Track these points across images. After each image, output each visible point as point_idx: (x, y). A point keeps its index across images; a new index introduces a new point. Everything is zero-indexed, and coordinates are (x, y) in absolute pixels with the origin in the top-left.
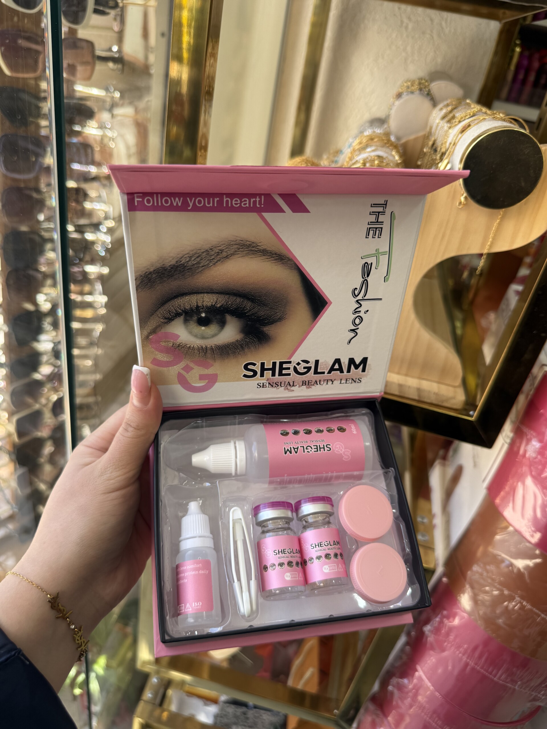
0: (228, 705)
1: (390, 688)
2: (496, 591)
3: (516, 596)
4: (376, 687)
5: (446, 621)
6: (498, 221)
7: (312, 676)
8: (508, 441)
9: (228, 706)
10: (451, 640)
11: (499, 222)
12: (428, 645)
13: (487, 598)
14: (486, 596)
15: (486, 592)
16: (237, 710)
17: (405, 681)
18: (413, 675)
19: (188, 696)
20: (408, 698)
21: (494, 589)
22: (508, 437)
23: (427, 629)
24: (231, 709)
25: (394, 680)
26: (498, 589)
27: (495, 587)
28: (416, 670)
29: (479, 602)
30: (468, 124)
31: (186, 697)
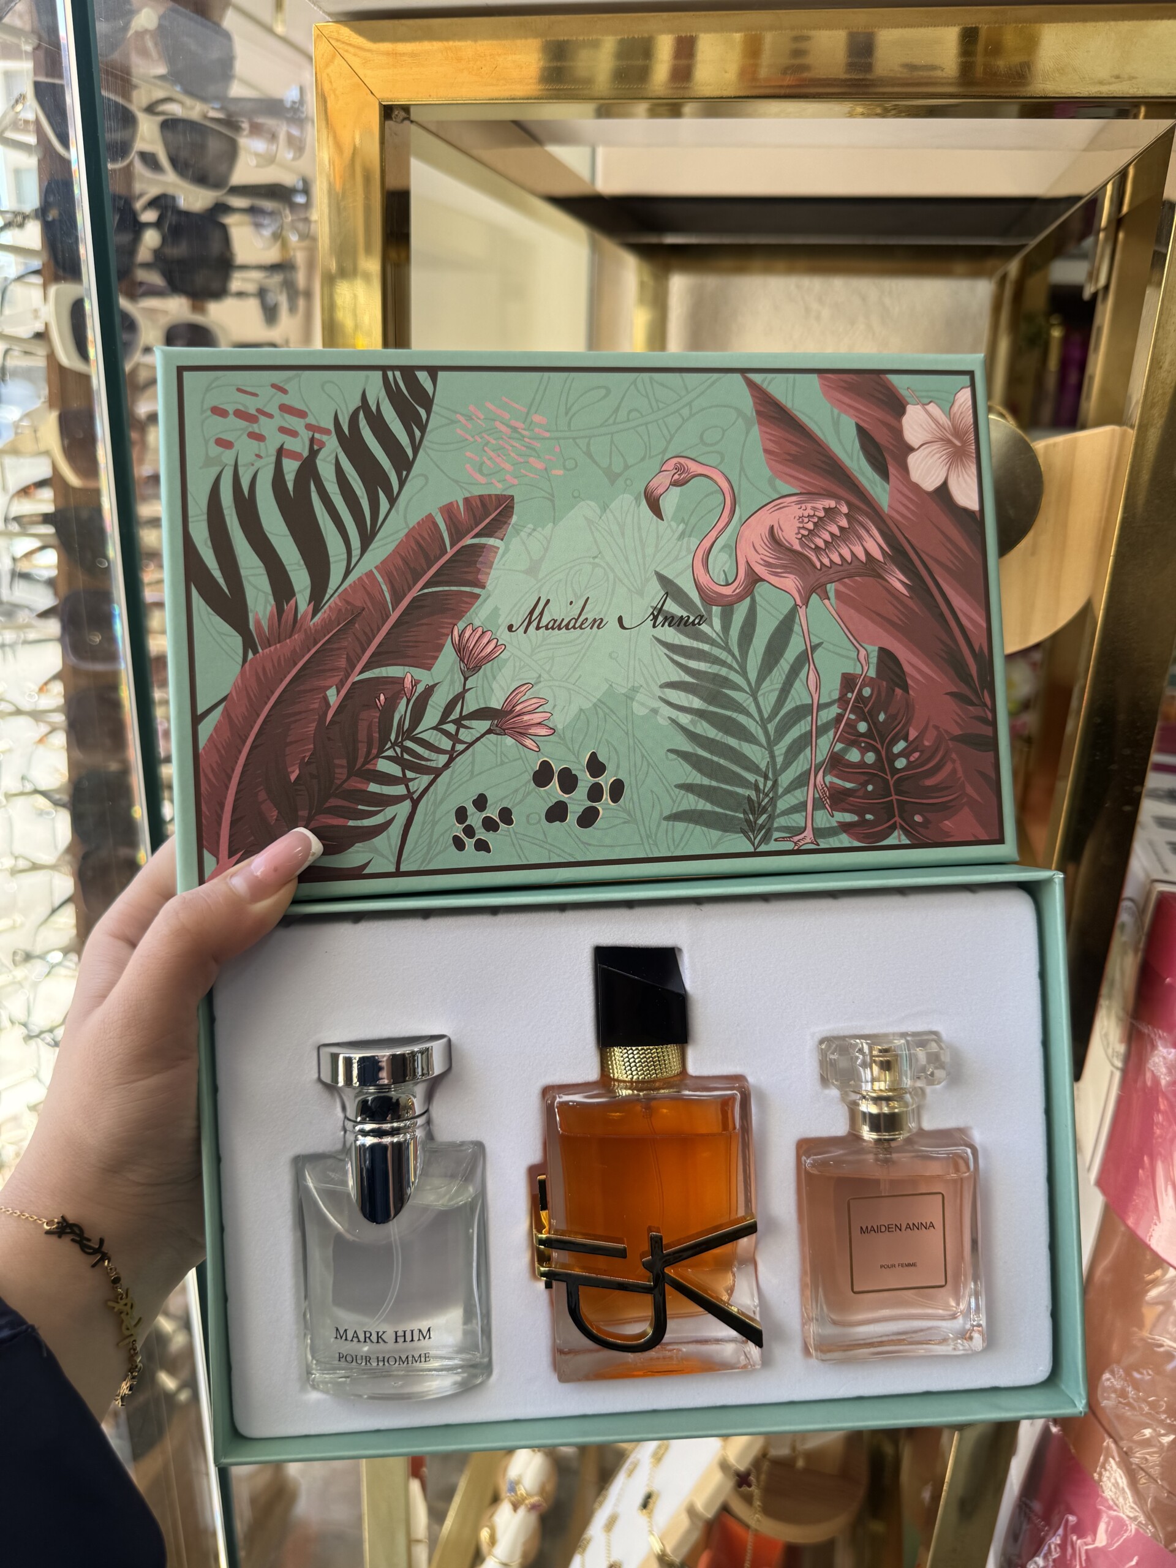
2: (1166, 1435)
8: (1119, 1064)
13: (1154, 1458)
14: (1150, 1453)
15: (1147, 1443)
21: (1162, 1431)
22: (1118, 1054)
26: (1170, 1429)
29: (1137, 1472)
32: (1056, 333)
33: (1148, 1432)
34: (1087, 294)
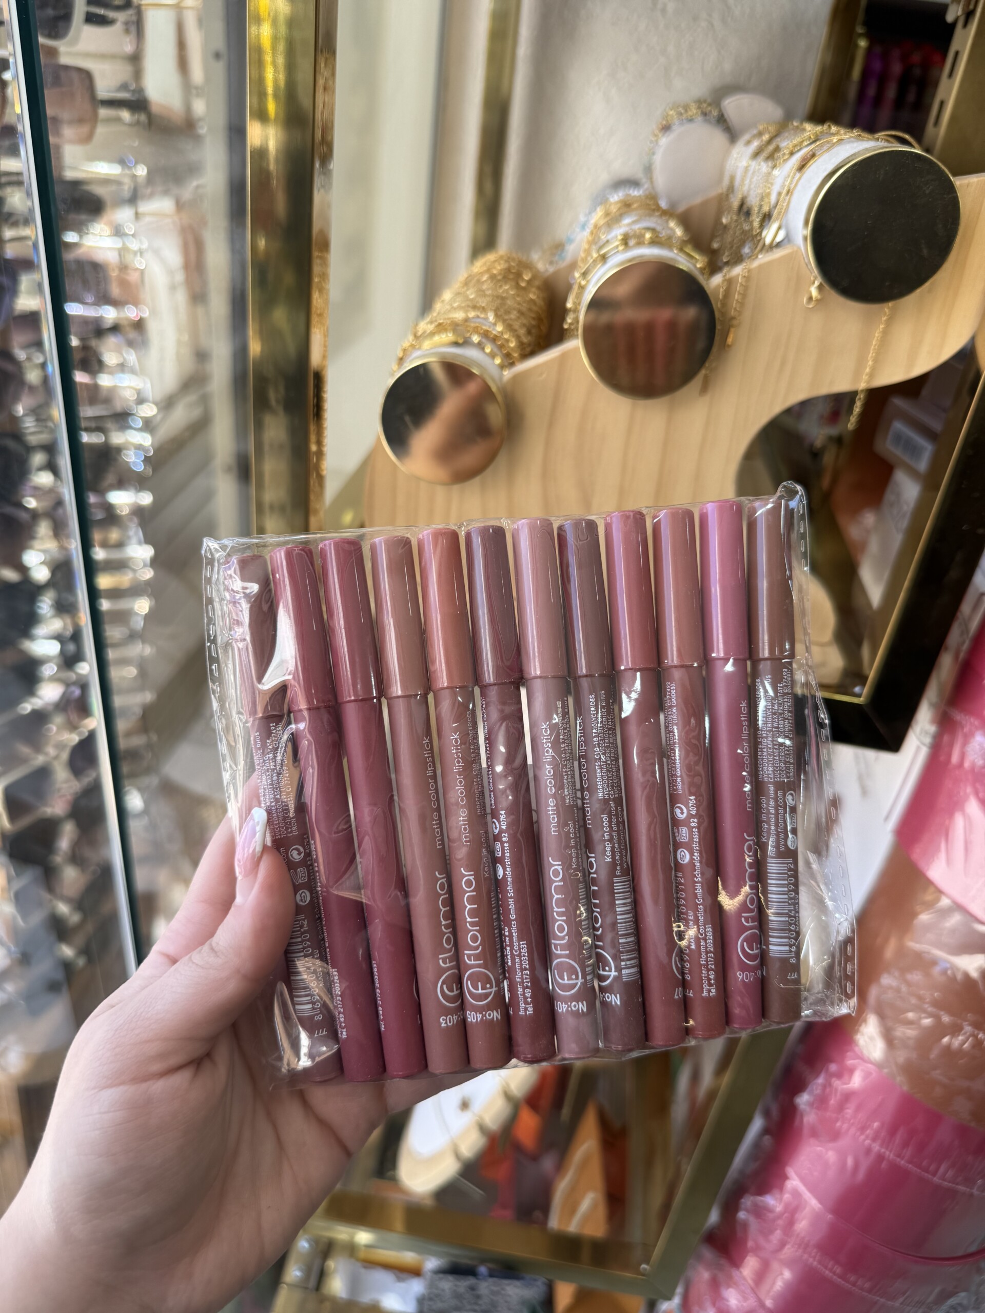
0: (441, 1275)
1: (742, 1215)
2: (926, 1018)
3: (965, 1023)
4: (714, 1217)
5: (836, 1083)
6: (882, 326)
7: (594, 1207)
8: (928, 740)
9: (441, 1279)
10: (848, 1116)
11: (883, 328)
12: (806, 1131)
13: (911, 1032)
14: (909, 1029)
15: (909, 1023)
16: (459, 1283)
17: (770, 1200)
18: (781, 1188)
19: (365, 1267)
20: (776, 1229)
21: (923, 1015)
22: (926, 733)
23: (803, 1100)
24: (448, 1284)
25: (748, 1201)
26: (930, 1015)
27: (924, 1011)
28: (785, 1177)
29: (896, 1042)
30: (811, 153)
31: (363, 1271)
32: (863, 43)
33: (911, 1015)
34: (950, 18)
